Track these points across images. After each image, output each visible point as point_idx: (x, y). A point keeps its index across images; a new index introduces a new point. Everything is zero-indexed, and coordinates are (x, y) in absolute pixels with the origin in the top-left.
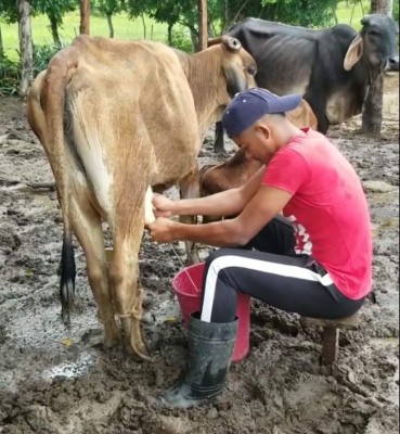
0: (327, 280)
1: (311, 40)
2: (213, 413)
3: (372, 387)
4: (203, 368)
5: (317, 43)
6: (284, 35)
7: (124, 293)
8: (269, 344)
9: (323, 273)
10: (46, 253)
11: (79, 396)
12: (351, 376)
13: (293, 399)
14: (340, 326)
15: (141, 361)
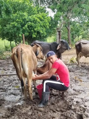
0: (63, 84)
1: (49, 45)
2: (47, 107)
3: (71, 102)
4: (45, 100)
5: (50, 45)
6: (44, 44)
7: (30, 89)
8: (53, 97)
9: (62, 83)
10: (5, 87)
11: (23, 107)
12: (67, 100)
13: (59, 104)
14: (65, 92)
15: (32, 101)
